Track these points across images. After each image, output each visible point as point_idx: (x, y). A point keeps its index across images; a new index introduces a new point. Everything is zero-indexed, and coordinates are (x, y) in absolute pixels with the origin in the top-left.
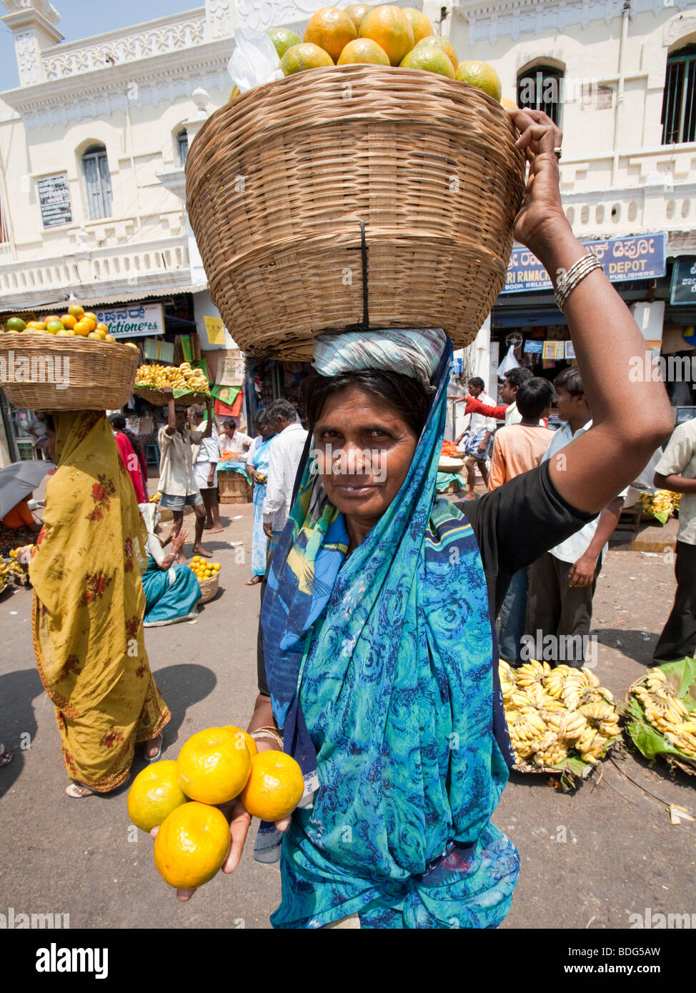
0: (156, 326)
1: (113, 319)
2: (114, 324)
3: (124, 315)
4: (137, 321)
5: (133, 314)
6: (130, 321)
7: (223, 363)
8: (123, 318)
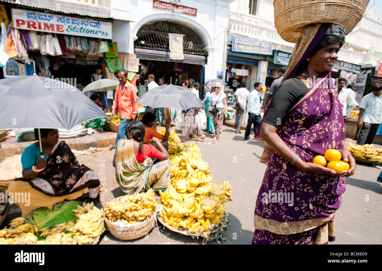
0: (107, 34)
1: (77, 24)
2: (78, 27)
3: (86, 23)
4: (95, 29)
5: (92, 24)
6: (90, 28)
7: (128, 60)
8: (85, 25)
